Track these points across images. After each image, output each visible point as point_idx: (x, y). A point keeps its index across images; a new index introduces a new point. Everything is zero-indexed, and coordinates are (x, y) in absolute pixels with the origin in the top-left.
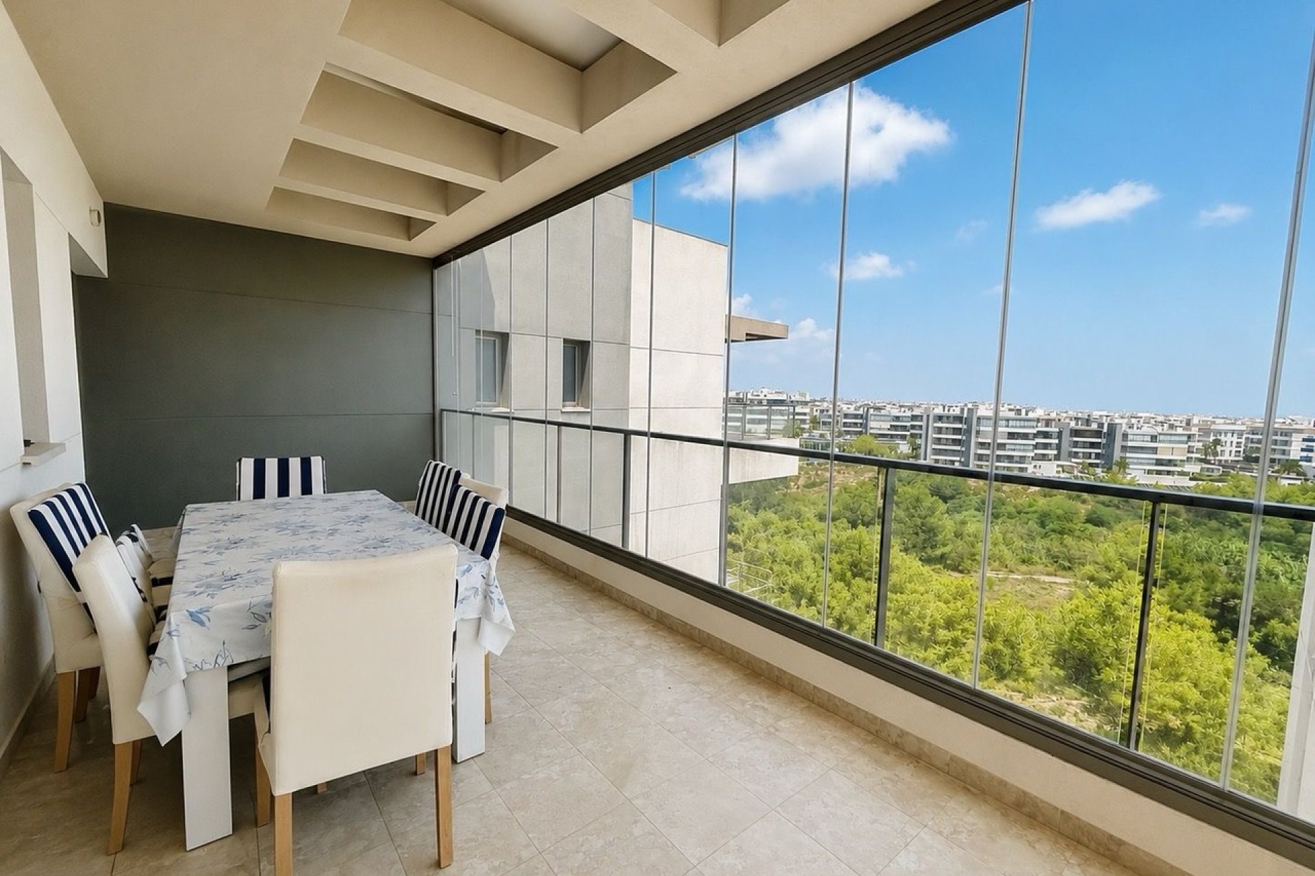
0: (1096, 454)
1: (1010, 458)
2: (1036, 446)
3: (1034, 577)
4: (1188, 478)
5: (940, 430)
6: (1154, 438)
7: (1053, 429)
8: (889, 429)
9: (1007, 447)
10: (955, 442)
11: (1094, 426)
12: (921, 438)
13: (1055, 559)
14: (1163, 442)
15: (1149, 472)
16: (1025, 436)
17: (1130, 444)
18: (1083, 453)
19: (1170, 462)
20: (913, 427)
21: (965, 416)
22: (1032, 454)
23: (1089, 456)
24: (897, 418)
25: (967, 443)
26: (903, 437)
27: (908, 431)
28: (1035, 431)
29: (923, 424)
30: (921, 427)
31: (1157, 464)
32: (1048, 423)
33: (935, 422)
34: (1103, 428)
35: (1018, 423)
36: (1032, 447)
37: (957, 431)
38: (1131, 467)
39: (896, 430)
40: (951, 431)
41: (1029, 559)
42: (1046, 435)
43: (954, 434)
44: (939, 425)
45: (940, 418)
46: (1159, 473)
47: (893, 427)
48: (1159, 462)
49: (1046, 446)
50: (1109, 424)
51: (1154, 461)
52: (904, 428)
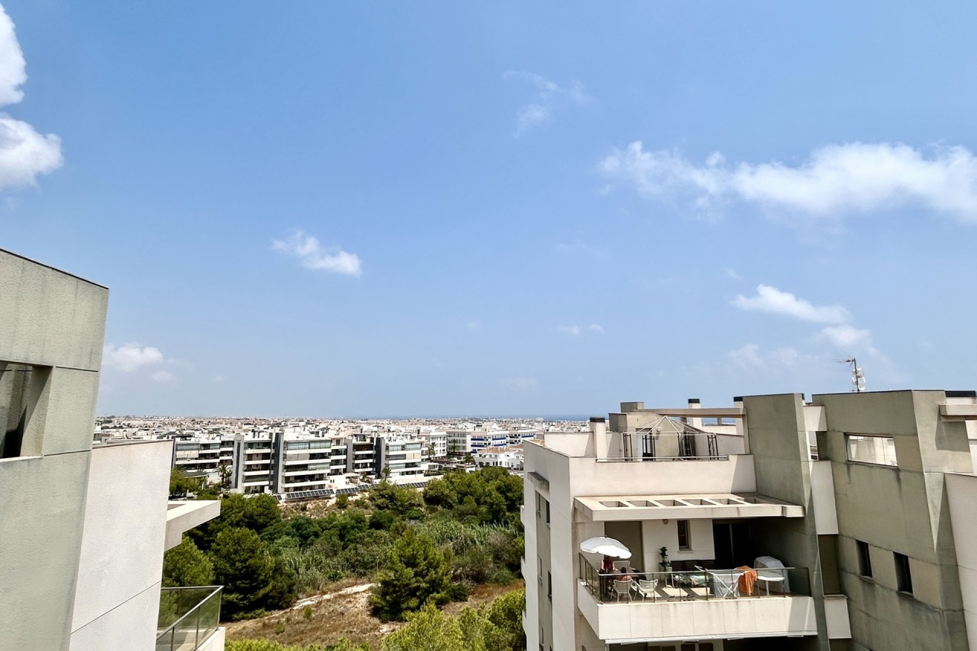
0: (370, 463)
1: (311, 478)
2: (331, 464)
3: (340, 593)
4: (423, 474)
5: (250, 457)
6: (403, 448)
7: (342, 447)
8: (196, 459)
9: (310, 467)
10: (265, 467)
11: (368, 441)
12: (232, 464)
13: (353, 567)
14: (409, 449)
15: (403, 474)
16: (322, 456)
17: (391, 453)
18: (362, 464)
19: (413, 465)
20: (222, 454)
21: (273, 441)
22: (329, 471)
23: (365, 466)
24: (206, 446)
25: (274, 467)
26: (213, 466)
27: (218, 458)
28: (329, 450)
29: (235, 449)
30: (232, 453)
31: (406, 467)
32: (338, 442)
33: (245, 448)
34: (373, 442)
35: (318, 445)
36: (328, 465)
37: (265, 456)
38: (392, 471)
39: (206, 459)
40: (260, 457)
41: (336, 574)
42: (337, 452)
43: (263, 459)
44: (249, 451)
45: (250, 445)
46: (407, 473)
47: (202, 456)
48: (407, 465)
49: (337, 462)
50: (377, 438)
51: (404, 465)
52: (213, 456)
